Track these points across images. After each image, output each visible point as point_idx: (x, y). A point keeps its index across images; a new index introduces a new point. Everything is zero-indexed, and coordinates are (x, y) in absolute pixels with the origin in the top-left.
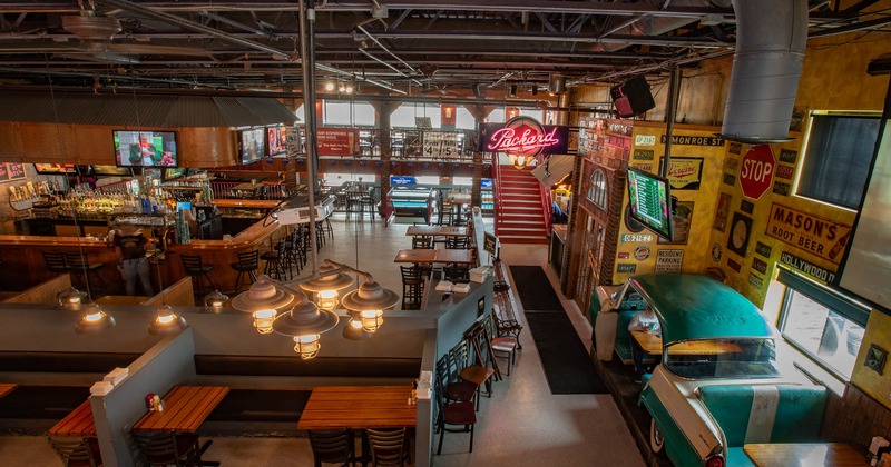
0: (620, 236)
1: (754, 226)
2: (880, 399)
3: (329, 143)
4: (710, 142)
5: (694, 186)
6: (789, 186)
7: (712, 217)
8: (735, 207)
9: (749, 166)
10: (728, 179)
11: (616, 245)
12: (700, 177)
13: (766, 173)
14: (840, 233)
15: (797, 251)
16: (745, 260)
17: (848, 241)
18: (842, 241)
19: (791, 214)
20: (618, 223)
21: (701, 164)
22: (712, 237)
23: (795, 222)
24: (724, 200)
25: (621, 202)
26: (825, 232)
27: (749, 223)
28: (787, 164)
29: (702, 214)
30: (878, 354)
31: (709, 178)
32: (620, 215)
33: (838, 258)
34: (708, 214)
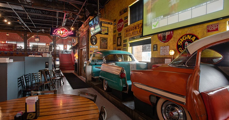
0: (90, 46)
1: (122, 37)
2: (159, 57)
3: (5, 47)
4: (109, 23)
5: (107, 34)
6: (128, 24)
7: (112, 42)
8: (117, 36)
9: (118, 26)
10: (114, 32)
11: (89, 49)
12: (108, 32)
13: (122, 24)
14: (140, 26)
15: (132, 36)
16: (121, 46)
17: (142, 27)
18: (141, 27)
19: (129, 29)
20: (89, 43)
21: (108, 29)
22: (113, 46)
23: (130, 30)
24: (114, 36)
25: (89, 37)
26: (137, 27)
27: (121, 37)
28: (126, 20)
29: (110, 41)
30: (155, 46)
31: (110, 32)
32: (89, 41)
33: (141, 32)
34: (111, 41)
